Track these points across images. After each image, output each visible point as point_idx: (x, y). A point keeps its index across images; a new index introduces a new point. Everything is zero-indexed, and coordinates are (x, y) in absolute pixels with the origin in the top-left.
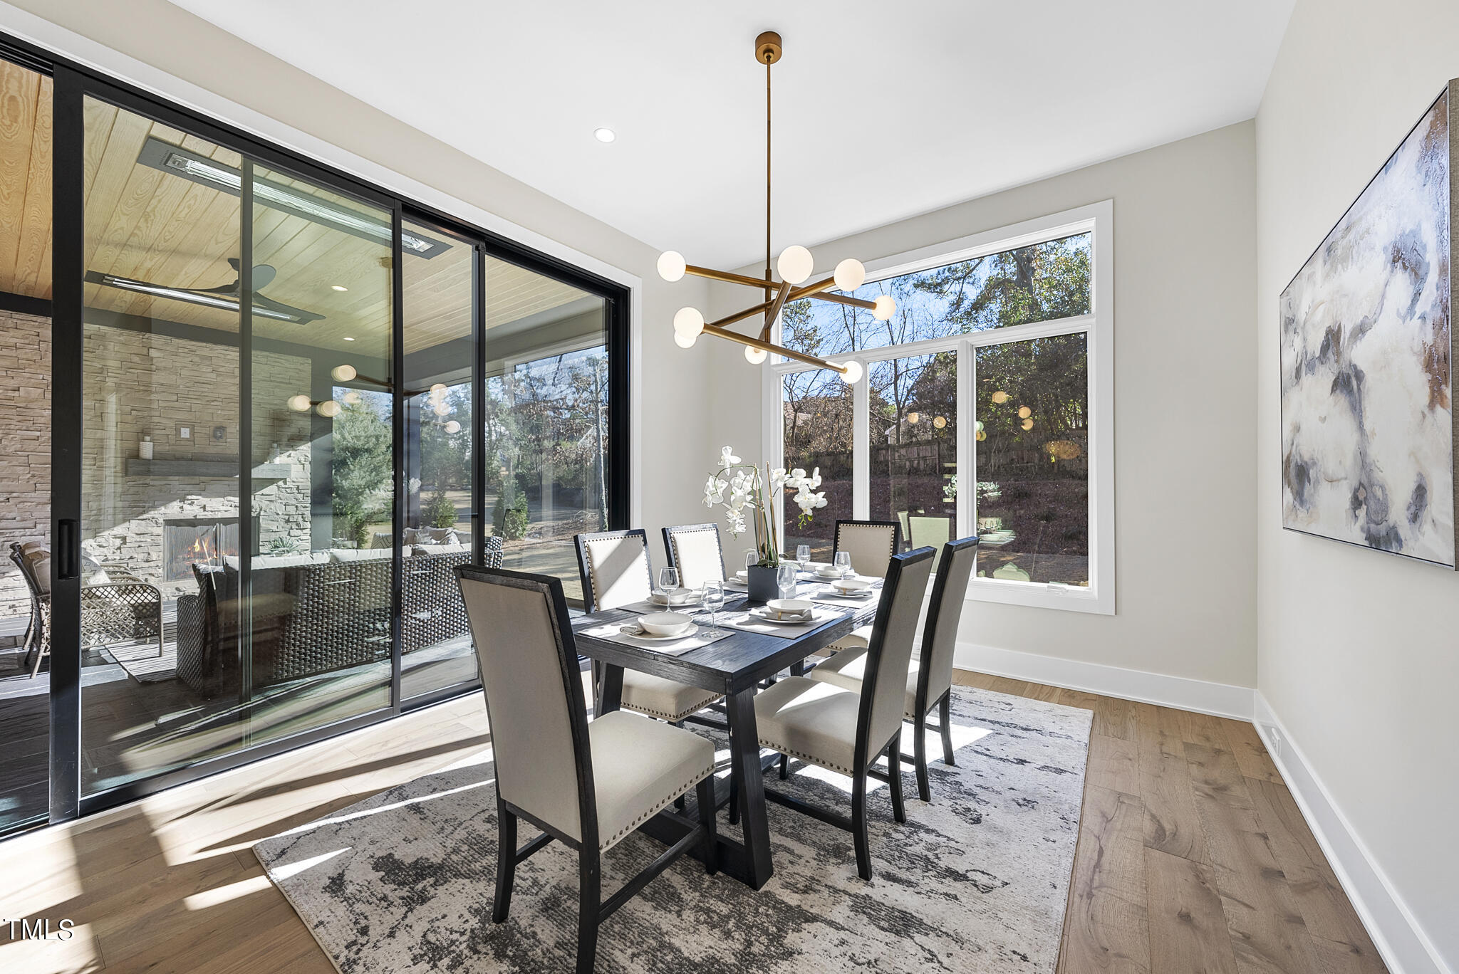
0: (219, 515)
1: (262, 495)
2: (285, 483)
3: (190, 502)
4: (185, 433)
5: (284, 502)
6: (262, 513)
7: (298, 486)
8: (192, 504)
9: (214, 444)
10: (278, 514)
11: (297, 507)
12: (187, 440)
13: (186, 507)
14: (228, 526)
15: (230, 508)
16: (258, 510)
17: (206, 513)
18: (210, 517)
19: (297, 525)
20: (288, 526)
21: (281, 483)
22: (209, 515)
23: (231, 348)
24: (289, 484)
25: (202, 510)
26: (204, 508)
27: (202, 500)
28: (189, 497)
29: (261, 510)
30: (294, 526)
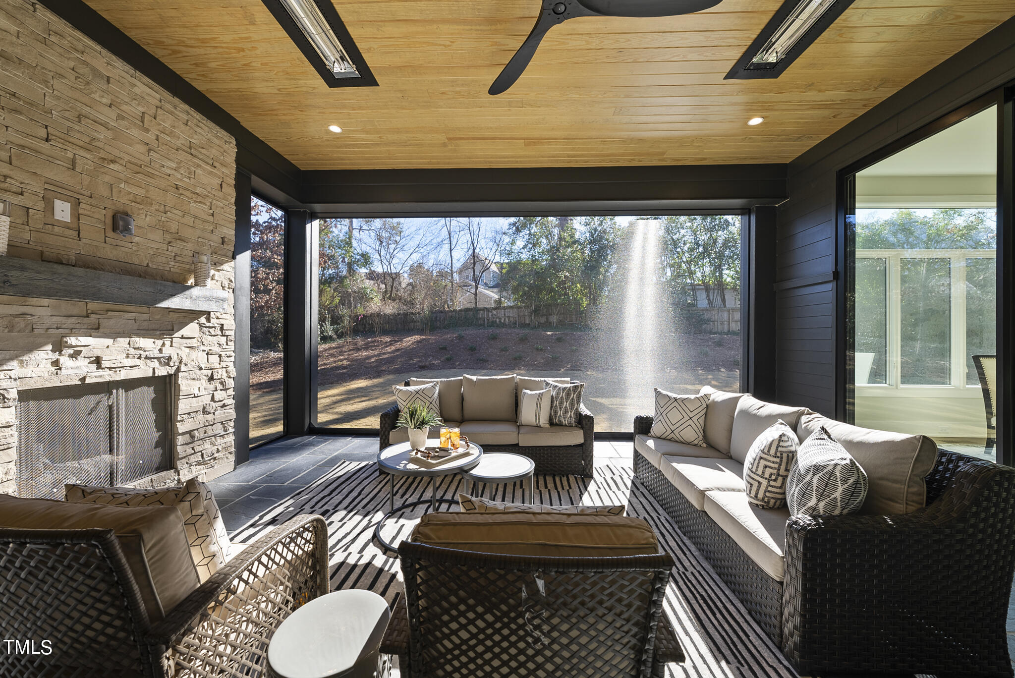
0: (122, 375)
1: (182, 337)
2: (208, 320)
3: (71, 351)
4: (63, 211)
5: (207, 349)
6: (183, 368)
7: (222, 325)
8: (75, 355)
9: (114, 242)
10: (201, 369)
11: (220, 356)
12: (66, 226)
13: (65, 361)
14: (130, 393)
15: (138, 362)
16: (177, 364)
17: (101, 372)
18: (107, 379)
19: (221, 383)
20: (211, 387)
21: (203, 320)
22: (106, 376)
23: (138, 74)
24: (214, 322)
25: (94, 366)
26: (98, 361)
27: (95, 344)
28: (72, 341)
29: (181, 362)
30: (220, 387)
